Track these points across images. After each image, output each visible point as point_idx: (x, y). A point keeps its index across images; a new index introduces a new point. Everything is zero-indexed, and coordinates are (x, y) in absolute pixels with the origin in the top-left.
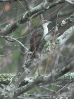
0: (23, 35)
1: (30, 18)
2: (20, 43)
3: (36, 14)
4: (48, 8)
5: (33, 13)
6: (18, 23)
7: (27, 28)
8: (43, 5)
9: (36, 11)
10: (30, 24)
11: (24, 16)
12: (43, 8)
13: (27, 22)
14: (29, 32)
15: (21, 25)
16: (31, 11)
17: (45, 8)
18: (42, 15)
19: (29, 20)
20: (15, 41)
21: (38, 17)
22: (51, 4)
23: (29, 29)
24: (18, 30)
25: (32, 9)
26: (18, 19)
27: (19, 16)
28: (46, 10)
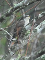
0: (9, 26)
1: (14, 12)
2: (6, 31)
3: (19, 9)
4: (28, 4)
5: (16, 8)
6: (4, 16)
7: (12, 20)
8: (24, 2)
9: (18, 7)
10: (14, 17)
11: (9, 11)
12: (24, 5)
13: (12, 15)
14: (13, 23)
15: (7, 18)
16: (15, 7)
17: (25, 4)
18: (23, 10)
19: (13, 14)
20: (2, 30)
21: (20, 11)
22: (30, 2)
23: (13, 21)
24: (4, 22)
25: (16, 5)
26: (5, 13)
27: (5, 11)
28: (26, 6)
